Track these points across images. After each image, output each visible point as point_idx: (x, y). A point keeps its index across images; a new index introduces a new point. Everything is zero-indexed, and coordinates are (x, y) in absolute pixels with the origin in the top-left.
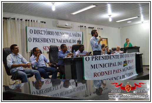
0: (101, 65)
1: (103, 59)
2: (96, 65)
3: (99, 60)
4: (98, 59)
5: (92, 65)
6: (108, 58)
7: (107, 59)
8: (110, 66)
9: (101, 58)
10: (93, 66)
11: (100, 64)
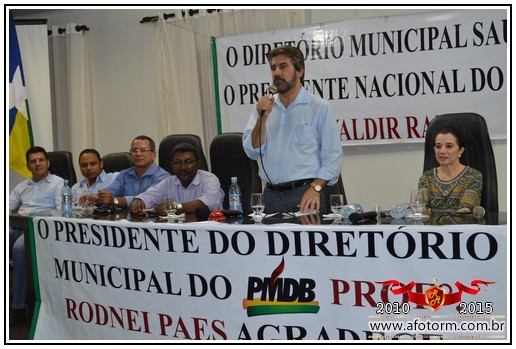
0: (92, 268)
1: (97, 241)
2: (73, 263)
3: (82, 242)
4: (77, 234)
5: (56, 260)
6: (119, 242)
7: (115, 245)
8: (137, 289)
9: (90, 235)
10: (61, 263)
11: (87, 265)
